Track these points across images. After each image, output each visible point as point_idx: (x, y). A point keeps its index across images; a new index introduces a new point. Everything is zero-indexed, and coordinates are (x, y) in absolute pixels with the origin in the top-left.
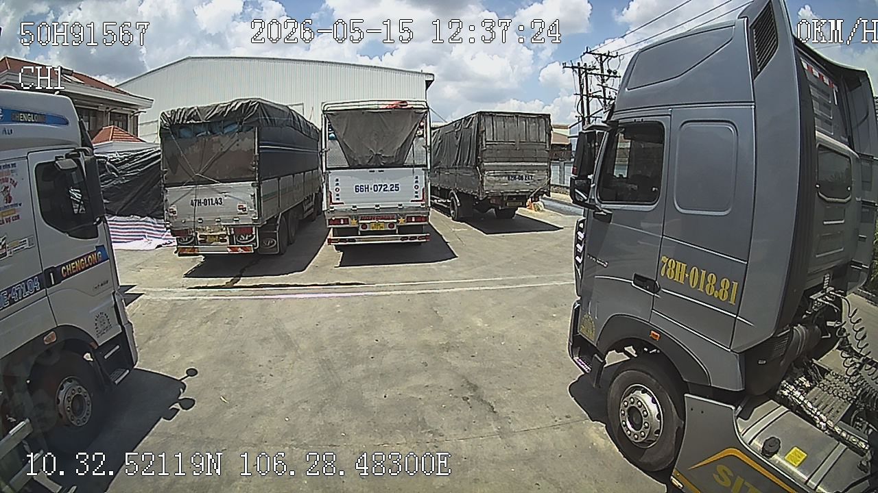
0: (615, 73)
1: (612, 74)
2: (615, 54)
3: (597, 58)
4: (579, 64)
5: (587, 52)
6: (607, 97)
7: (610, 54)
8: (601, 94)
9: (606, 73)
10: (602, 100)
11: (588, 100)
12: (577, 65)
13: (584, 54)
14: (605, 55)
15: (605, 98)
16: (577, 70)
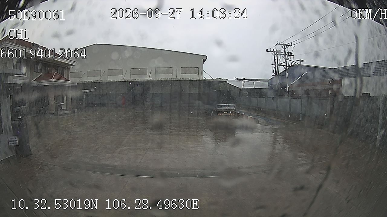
0: (291, 53)
1: (290, 54)
2: (291, 45)
3: (282, 47)
4: (274, 50)
5: (278, 44)
6: (288, 65)
7: (289, 45)
8: (285, 64)
9: (287, 53)
10: (285, 67)
11: (278, 67)
12: (273, 51)
13: (277, 44)
14: (286, 45)
15: (286, 66)
16: (273, 53)
